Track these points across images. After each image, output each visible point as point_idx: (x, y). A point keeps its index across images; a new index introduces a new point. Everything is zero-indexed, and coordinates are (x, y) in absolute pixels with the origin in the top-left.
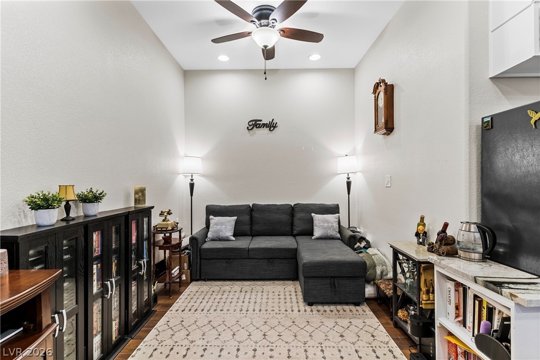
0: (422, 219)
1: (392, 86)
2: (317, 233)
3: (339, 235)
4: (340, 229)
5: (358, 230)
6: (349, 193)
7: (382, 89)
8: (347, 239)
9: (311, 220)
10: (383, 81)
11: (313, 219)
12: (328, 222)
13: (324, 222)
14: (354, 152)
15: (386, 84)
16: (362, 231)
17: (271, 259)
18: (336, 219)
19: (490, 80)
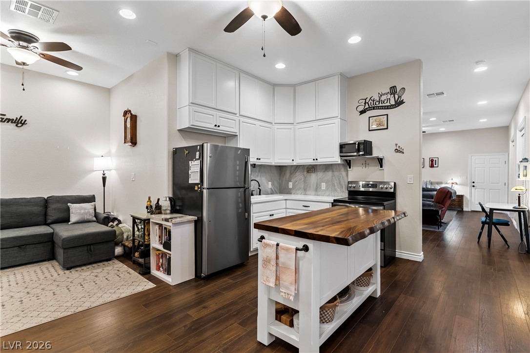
0: (149, 198)
1: (136, 116)
2: (73, 218)
3: (95, 219)
4: (96, 215)
5: (112, 214)
6: (104, 186)
7: (129, 115)
8: (101, 220)
9: (68, 209)
10: (130, 111)
11: (69, 208)
12: (85, 209)
13: (81, 210)
14: (109, 154)
15: (131, 114)
16: (114, 214)
17: (24, 245)
18: (92, 206)
19: (178, 132)
